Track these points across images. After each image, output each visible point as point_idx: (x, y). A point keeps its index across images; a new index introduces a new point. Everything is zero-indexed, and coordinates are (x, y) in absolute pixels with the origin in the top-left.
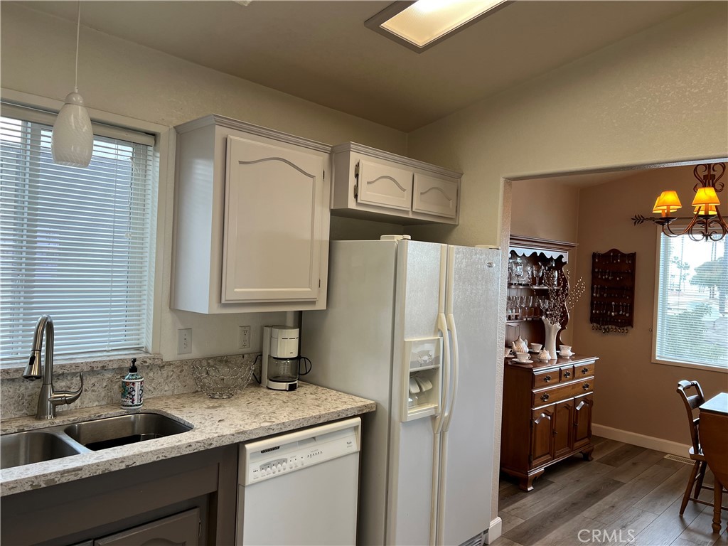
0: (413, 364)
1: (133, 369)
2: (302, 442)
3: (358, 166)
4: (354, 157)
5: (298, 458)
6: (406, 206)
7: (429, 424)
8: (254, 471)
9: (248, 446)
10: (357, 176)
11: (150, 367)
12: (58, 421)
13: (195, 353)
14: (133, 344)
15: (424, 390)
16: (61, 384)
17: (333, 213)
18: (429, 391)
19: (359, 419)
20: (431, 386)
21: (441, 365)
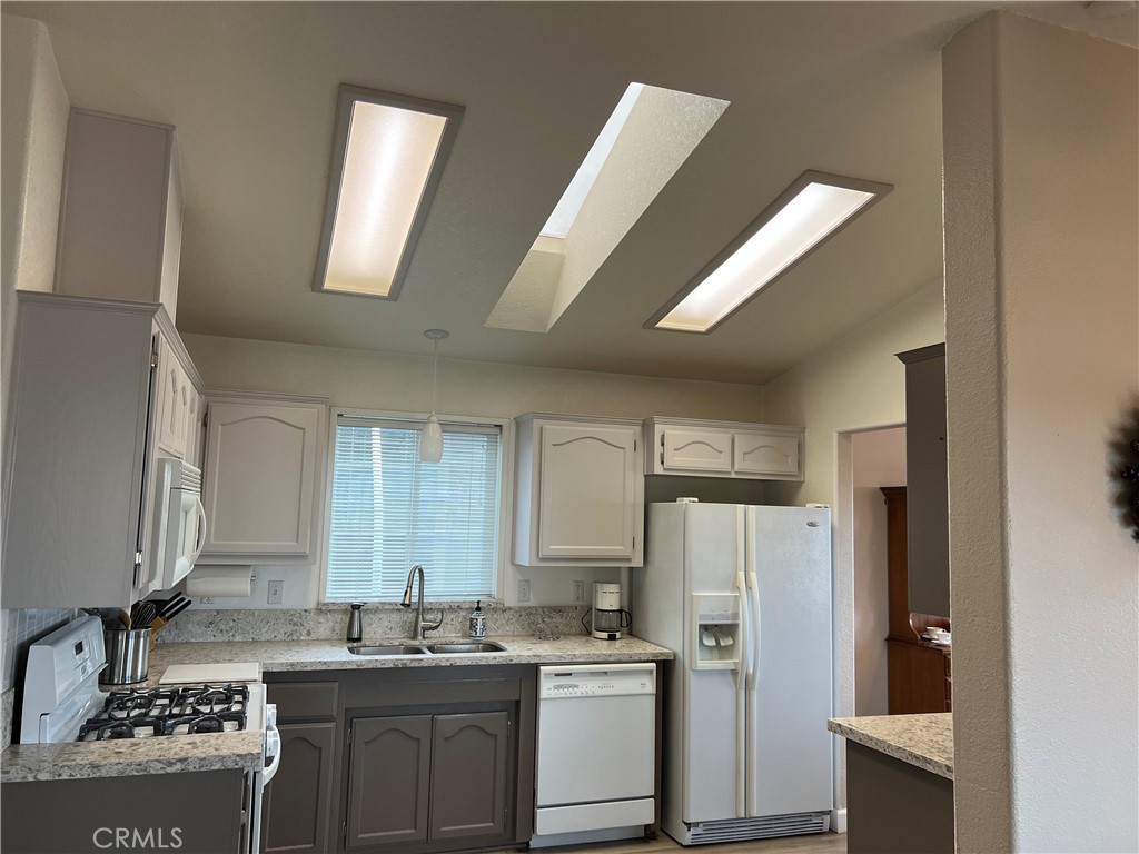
0: (701, 617)
1: (478, 609)
2: (592, 674)
3: (663, 436)
4: (658, 429)
5: (590, 687)
6: (728, 467)
7: (730, 679)
8: (547, 688)
9: (542, 668)
10: (663, 444)
11: (495, 610)
12: (425, 642)
13: (533, 602)
14: (487, 591)
15: (722, 644)
16: (430, 617)
17: (646, 476)
18: (726, 647)
19: (654, 664)
20: (730, 641)
21: (740, 622)
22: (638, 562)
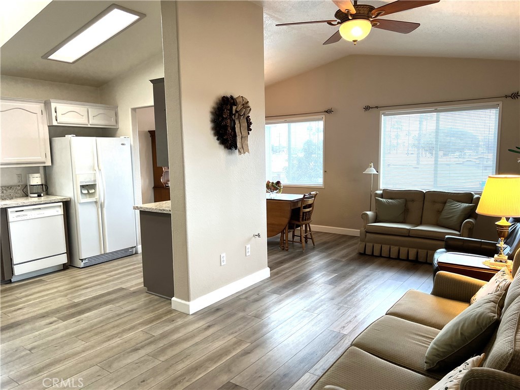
0: (81, 182)
2: (33, 209)
3: (56, 108)
4: (53, 105)
5: (33, 214)
6: (87, 122)
7: (94, 205)
8: (12, 217)
9: (8, 209)
10: (56, 112)
15: (90, 192)
17: (49, 126)
18: (92, 193)
19: (62, 203)
20: (93, 191)
21: (97, 183)
22: (49, 163)
